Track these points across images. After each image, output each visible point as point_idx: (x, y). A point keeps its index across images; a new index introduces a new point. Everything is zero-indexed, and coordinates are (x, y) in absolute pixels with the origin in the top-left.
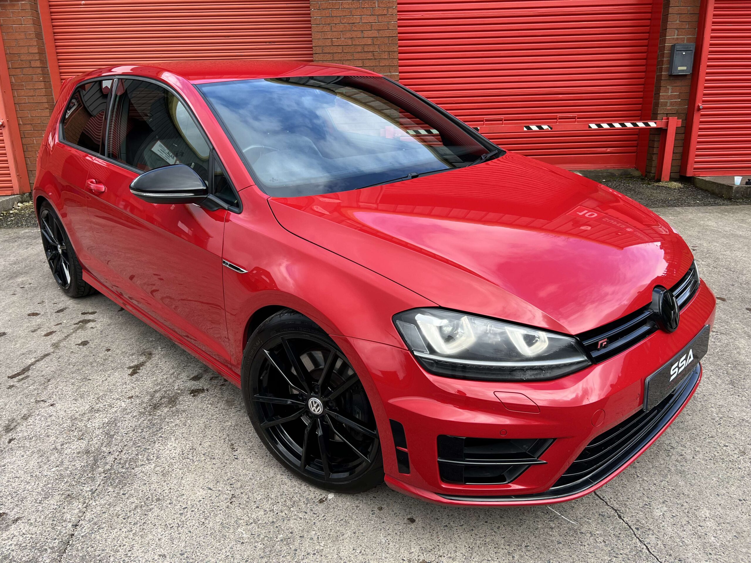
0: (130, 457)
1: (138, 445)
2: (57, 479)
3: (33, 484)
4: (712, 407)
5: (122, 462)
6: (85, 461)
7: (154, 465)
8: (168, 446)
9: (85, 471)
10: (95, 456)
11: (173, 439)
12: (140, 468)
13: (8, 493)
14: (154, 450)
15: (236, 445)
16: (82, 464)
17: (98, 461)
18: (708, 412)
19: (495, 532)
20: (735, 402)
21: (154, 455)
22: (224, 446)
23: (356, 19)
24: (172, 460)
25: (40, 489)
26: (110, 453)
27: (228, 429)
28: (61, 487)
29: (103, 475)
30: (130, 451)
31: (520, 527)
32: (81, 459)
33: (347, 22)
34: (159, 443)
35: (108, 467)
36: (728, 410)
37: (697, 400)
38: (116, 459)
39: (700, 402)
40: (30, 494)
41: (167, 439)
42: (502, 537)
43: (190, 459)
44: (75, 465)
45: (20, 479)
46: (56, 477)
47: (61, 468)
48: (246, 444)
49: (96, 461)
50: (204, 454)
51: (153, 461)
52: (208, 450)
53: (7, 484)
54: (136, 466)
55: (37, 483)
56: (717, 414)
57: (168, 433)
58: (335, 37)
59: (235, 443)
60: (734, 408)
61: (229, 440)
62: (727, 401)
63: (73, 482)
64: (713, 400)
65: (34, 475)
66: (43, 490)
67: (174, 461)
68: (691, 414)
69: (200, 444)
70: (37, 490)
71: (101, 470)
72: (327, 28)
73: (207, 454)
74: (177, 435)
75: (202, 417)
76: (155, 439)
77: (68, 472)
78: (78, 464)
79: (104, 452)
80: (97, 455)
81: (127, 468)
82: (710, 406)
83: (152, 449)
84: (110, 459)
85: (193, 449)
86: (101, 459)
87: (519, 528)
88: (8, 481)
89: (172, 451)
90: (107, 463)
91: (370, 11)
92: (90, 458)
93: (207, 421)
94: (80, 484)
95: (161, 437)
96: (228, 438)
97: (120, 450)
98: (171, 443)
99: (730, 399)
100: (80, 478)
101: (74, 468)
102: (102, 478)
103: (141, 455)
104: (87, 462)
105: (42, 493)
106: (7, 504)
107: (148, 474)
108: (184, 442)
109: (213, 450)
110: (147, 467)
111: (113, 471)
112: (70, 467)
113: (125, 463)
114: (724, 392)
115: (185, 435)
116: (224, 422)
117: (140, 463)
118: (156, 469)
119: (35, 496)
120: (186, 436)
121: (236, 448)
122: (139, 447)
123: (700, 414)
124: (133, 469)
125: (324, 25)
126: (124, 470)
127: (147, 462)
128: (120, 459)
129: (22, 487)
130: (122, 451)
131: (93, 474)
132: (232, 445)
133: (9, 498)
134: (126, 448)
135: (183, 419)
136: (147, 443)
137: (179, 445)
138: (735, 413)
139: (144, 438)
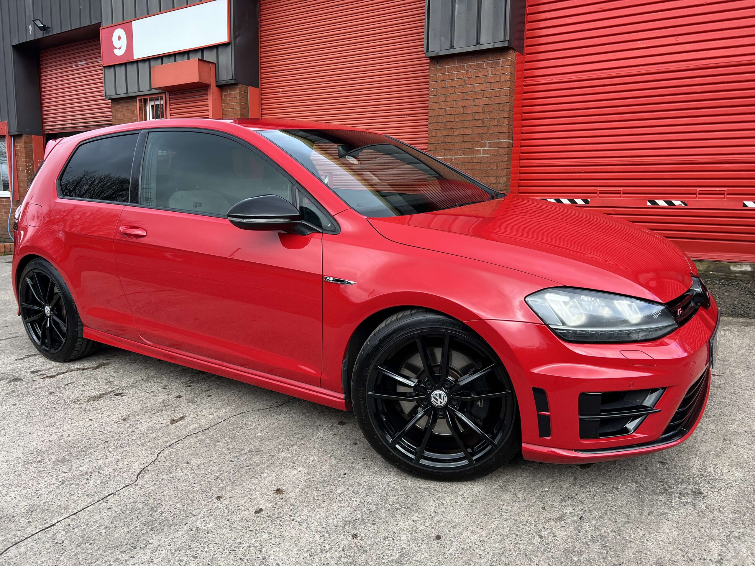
23: (469, 88)
33: (461, 92)
58: (449, 107)
72: (442, 99)
91: (483, 79)
125: (440, 96)
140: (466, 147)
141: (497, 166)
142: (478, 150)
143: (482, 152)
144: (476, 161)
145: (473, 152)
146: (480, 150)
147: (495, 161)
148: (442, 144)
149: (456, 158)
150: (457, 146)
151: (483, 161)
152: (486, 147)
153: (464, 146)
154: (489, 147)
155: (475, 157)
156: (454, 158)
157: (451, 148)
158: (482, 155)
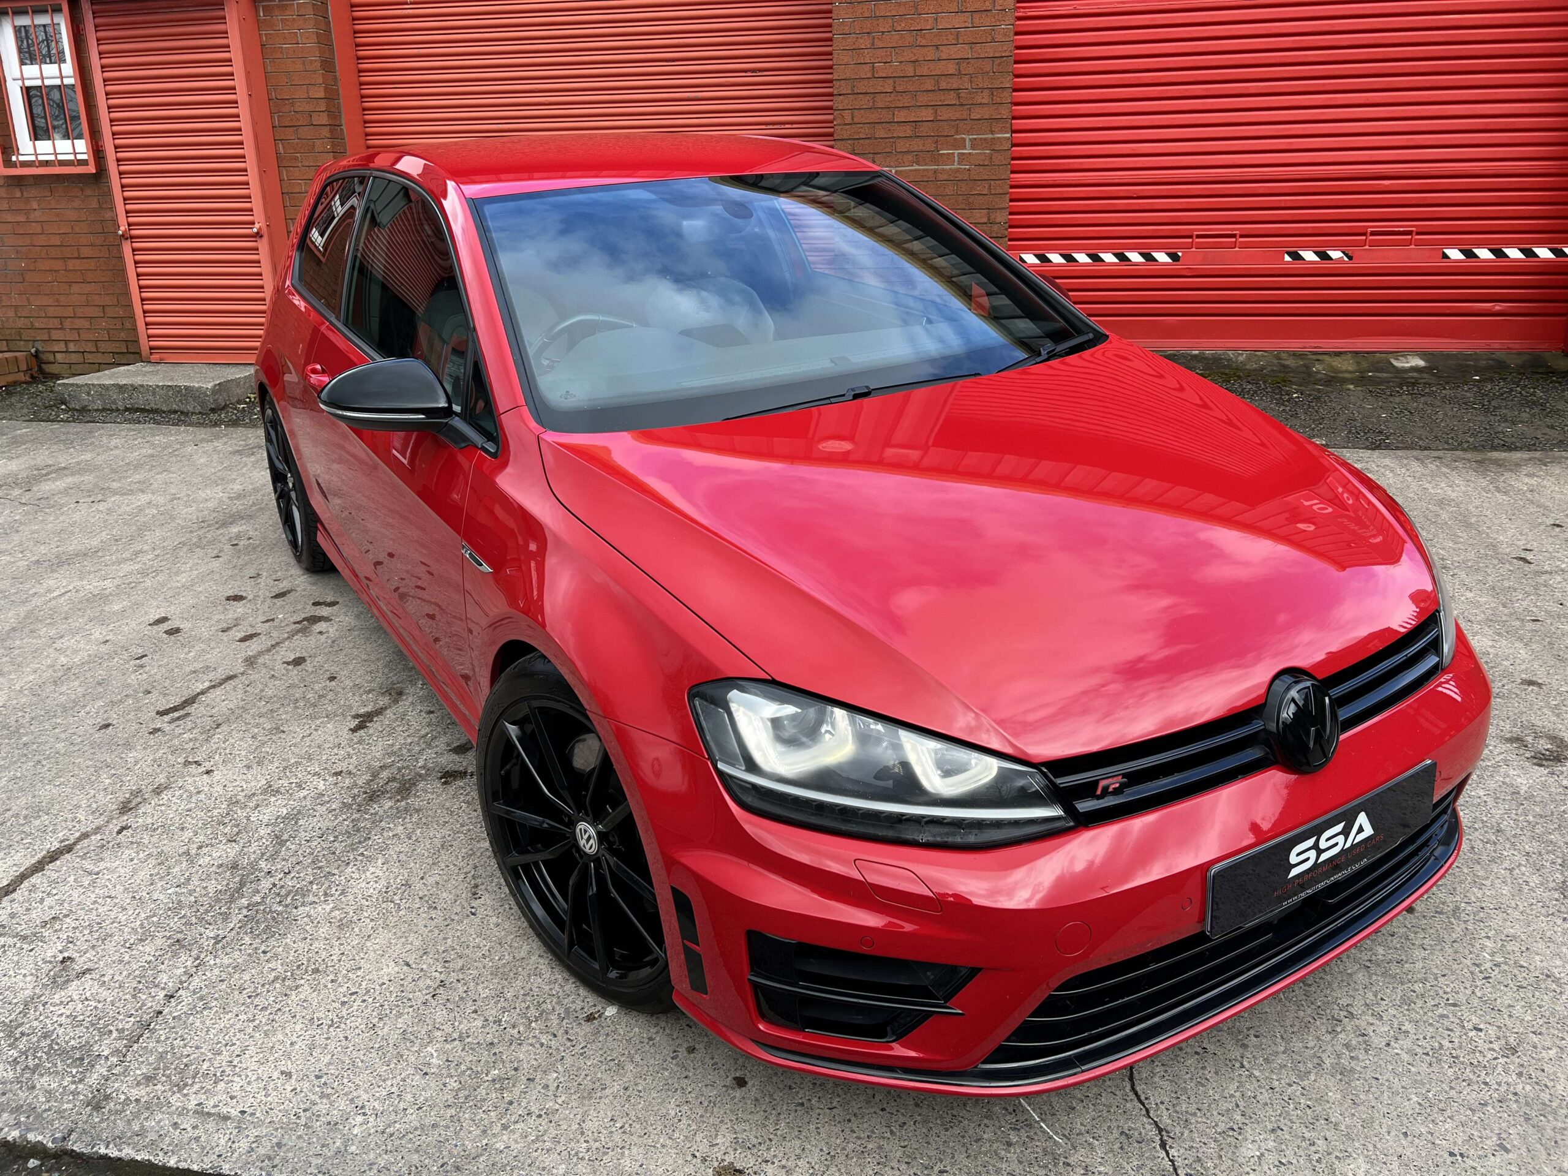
0: (298, 886)
1: (321, 864)
2: (170, 909)
3: (130, 913)
4: (1488, 937)
5: (283, 892)
6: (225, 883)
7: (332, 905)
8: (368, 874)
9: (218, 900)
10: (244, 875)
11: (380, 862)
12: (308, 909)
13: (87, 923)
14: (342, 878)
15: (483, 887)
16: (219, 887)
17: (245, 886)
18: (1473, 946)
19: (892, 1132)
20: (1548, 934)
21: (339, 888)
22: (460, 888)
24: (364, 902)
25: (138, 923)
26: (269, 872)
27: (479, 854)
28: (172, 925)
29: (245, 912)
30: (302, 875)
31: (947, 1130)
32: (219, 878)
34: (355, 865)
35: (257, 898)
36: (1524, 949)
37: (1459, 918)
38: (274, 885)
39: (1465, 922)
40: (120, 930)
41: (370, 859)
42: (902, 1144)
43: (395, 904)
44: (207, 887)
45: (115, 900)
46: (171, 905)
47: (183, 890)
48: (500, 888)
49: (242, 884)
50: (421, 898)
51: (333, 898)
52: (431, 892)
53: (91, 906)
54: (303, 905)
55: (137, 911)
56: (1492, 954)
57: (375, 849)
59: (483, 884)
60: (1540, 946)
61: (474, 877)
62: (1531, 929)
63: (194, 918)
64: (1497, 921)
65: (138, 897)
66: (142, 925)
67: (367, 903)
68: (1429, 947)
69: (422, 878)
70: (133, 925)
71: (244, 902)
72: (864, 42)
73: (427, 899)
74: (390, 855)
75: (444, 825)
76: (351, 858)
77: (192, 899)
78: (212, 886)
79: (261, 870)
80: (248, 875)
81: (287, 906)
82: (1484, 935)
83: (340, 876)
84: (265, 884)
85: (407, 884)
86: (251, 882)
87: (943, 1132)
88: (95, 902)
89: (371, 883)
90: (258, 892)
92: (235, 877)
93: (450, 835)
94: (204, 922)
95: (362, 854)
96: (473, 873)
97: (287, 871)
98: (375, 869)
99: (1542, 924)
100: (207, 912)
101: (204, 892)
102: (240, 916)
103: (317, 884)
104: (228, 884)
105: (139, 930)
106: (78, 943)
107: (316, 922)
108: (396, 870)
109: (439, 892)
110: (320, 908)
111: (262, 908)
112: (198, 889)
113: (287, 895)
114: (1534, 907)
115: (402, 857)
116: (478, 841)
117: (311, 898)
118: (333, 914)
119: (125, 935)
120: (405, 858)
121: (480, 893)
122: (320, 868)
123: (1450, 950)
124: (296, 908)
125: (859, 36)
126: (280, 908)
127: (322, 898)
128: (282, 887)
129: (113, 915)
130: (290, 872)
131: (229, 908)
132: (476, 886)
133: (86, 932)
134: (298, 867)
135: (409, 826)
136: (336, 864)
137: (387, 873)
138: (1537, 958)
139: (334, 853)
140: (921, 148)
141: (990, 188)
142: (949, 154)
143: (956, 159)
144: (945, 177)
145: (936, 158)
146: (953, 154)
147: (986, 177)
148: (867, 141)
149: (901, 171)
150: (902, 146)
151: (960, 177)
152: (964, 148)
153: (917, 145)
154: (972, 148)
155: (943, 170)
156: (896, 171)
157: (888, 150)
158: (956, 166)
